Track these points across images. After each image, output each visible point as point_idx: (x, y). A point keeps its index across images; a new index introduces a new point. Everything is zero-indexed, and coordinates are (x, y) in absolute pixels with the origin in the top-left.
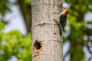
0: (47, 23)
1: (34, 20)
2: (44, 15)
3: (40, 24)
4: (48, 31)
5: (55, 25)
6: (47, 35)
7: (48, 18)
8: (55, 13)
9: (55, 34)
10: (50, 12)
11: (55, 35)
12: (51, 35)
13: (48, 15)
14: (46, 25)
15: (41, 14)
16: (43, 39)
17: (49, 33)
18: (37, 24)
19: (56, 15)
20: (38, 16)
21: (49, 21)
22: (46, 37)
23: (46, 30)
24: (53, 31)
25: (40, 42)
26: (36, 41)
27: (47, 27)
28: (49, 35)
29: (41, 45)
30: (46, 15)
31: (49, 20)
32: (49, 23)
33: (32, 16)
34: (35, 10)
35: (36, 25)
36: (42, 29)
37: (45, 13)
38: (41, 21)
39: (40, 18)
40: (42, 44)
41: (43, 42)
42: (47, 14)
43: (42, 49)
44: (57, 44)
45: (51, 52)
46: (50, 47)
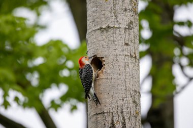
0: (112, 26)
1: (91, 21)
2: (108, 12)
3: (101, 28)
4: (115, 39)
5: (126, 29)
6: (113, 47)
7: (114, 18)
8: (126, 10)
9: (127, 44)
10: (117, 7)
11: (126, 47)
12: (120, 46)
13: (115, 13)
14: (112, 30)
15: (103, 12)
16: (106, 53)
17: (116, 43)
18: (97, 28)
19: (129, 14)
20: (98, 14)
21: (116, 23)
22: (111, 50)
23: (112, 39)
24: (124, 39)
25: (102, 58)
26: (94, 56)
27: (113, 33)
28: (117, 47)
29: (104, 63)
30: (111, 13)
31: (116, 20)
32: (116, 26)
33: (88, 15)
34: (92, 4)
35: (94, 29)
36: (104, 37)
37: (109, 9)
38: (103, 23)
39: (101, 18)
40: (104, 61)
41: (106, 57)
42: (113, 11)
43: (104, 71)
44: (130, 61)
45: (120, 75)
46: (117, 66)
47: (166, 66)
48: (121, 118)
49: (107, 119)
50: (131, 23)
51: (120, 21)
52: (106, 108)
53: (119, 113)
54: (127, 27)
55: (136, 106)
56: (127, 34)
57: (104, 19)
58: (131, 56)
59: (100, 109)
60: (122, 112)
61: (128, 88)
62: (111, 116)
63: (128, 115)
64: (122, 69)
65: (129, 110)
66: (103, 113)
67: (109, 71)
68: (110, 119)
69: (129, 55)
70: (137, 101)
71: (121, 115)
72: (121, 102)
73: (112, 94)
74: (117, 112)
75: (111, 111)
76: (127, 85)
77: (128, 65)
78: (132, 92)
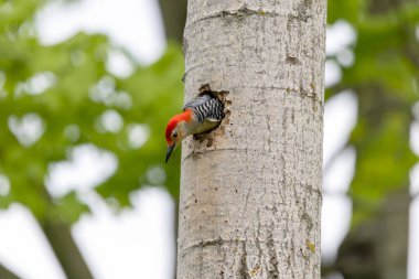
0: (256, 9)
3: (225, 13)
4: (261, 44)
5: (291, 17)
6: (254, 65)
9: (292, 60)
11: (288, 67)
12: (273, 65)
14: (253, 20)
16: (236, 81)
17: (264, 55)
18: (213, 13)
22: (249, 73)
23: (253, 43)
24: (284, 46)
25: (223, 93)
26: (203, 87)
27: (257, 29)
28: (264, 66)
29: (228, 107)
32: (264, 10)
35: (206, 14)
36: (232, 38)
40: (230, 102)
41: (234, 92)
43: (228, 128)
44: (298, 106)
45: (269, 142)
46: (264, 118)
47: (393, 124)
48: (268, 259)
49: (229, 260)
50: (307, 2)
52: (228, 230)
53: (262, 246)
54: (295, 13)
55: (310, 228)
56: (294, 32)
58: (303, 93)
59: (213, 231)
60: (270, 243)
61: (288, 180)
62: (240, 251)
63: (287, 252)
64: (277, 127)
65: (289, 238)
66: (220, 242)
67: (240, 130)
68: (238, 259)
69: (297, 88)
70: (310, 213)
71: (266, 251)
72: (269, 214)
73: (247, 192)
74: (258, 242)
75: (241, 239)
76: (287, 171)
77: (293, 117)
78: (299, 190)
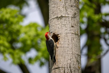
0: (64, 16)
1: (51, 13)
2: (62, 7)
3: (57, 17)
4: (66, 23)
5: (72, 17)
6: (64, 28)
7: (65, 11)
8: (72, 6)
9: (72, 26)
10: (67, 5)
11: (72, 28)
13: (65, 8)
14: (64, 18)
15: (59, 7)
16: (61, 32)
17: (66, 26)
18: (55, 17)
19: (74, 8)
20: (55, 9)
21: (66, 14)
22: (63, 30)
23: (64, 23)
24: (71, 24)
25: (58, 35)
26: (53, 34)
27: (65, 20)
28: (67, 28)
30: (63, 8)
31: (66, 12)
32: (66, 16)
33: (49, 9)
34: (52, 3)
35: (53, 18)
36: (59, 22)
38: (59, 14)
39: (57, 11)
40: (59, 37)
41: (60, 34)
43: (59, 42)
44: (74, 37)
45: (69, 45)
46: (67, 40)
48: (70, 71)
49: (61, 71)
50: (75, 14)
51: (69, 13)
52: (61, 65)
53: (68, 68)
56: (73, 21)
57: (59, 12)
58: (76, 34)
59: (57, 65)
60: (70, 67)
61: (73, 53)
62: (64, 69)
63: (74, 69)
64: (70, 41)
65: (74, 66)
66: (59, 68)
67: (62, 43)
68: (63, 71)
69: (74, 33)
70: (78, 60)
71: (69, 69)
72: (69, 61)
73: (64, 56)
74: (67, 67)
75: (64, 67)
76: (73, 51)
77: (73, 39)
78: (76, 55)
